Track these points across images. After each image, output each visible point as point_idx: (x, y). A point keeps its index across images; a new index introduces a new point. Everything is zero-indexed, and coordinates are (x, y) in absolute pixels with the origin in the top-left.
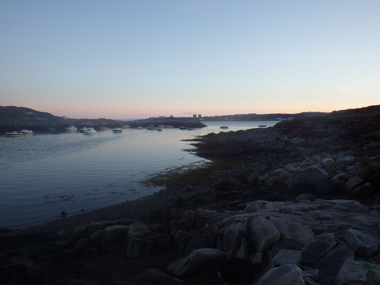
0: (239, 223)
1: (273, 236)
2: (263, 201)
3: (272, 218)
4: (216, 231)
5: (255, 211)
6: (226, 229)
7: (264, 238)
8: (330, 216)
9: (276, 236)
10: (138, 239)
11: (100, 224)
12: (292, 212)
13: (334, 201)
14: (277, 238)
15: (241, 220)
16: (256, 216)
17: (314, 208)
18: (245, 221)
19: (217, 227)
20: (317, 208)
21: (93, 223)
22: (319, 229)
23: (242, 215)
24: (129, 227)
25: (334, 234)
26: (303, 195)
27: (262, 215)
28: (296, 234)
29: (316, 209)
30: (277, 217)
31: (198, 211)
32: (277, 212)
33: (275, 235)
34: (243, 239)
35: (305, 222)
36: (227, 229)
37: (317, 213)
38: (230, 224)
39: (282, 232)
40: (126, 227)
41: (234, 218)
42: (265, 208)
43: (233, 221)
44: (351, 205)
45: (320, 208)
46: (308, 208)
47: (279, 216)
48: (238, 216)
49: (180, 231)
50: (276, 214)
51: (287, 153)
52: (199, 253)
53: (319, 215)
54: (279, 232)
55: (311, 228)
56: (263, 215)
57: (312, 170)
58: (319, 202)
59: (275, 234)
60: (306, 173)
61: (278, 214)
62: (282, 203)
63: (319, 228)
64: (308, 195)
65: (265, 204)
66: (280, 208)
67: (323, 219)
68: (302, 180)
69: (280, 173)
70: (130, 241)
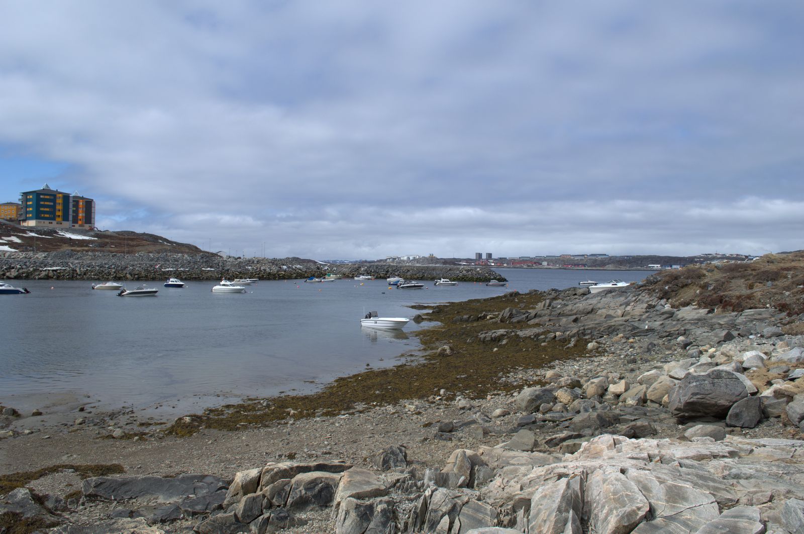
0: (564, 481)
1: (634, 508)
2: (615, 437)
3: (633, 472)
4: (516, 493)
5: (597, 455)
6: (537, 489)
7: (615, 512)
8: (752, 472)
9: (639, 509)
10: (359, 502)
11: (286, 467)
12: (674, 461)
13: (763, 441)
14: (641, 513)
15: (568, 473)
16: (600, 467)
17: (721, 454)
18: (576, 475)
19: (519, 486)
20: (728, 455)
21: (271, 465)
22: (730, 498)
23: (572, 464)
24: (341, 477)
25: (760, 509)
26: (701, 426)
27: (614, 466)
28: (681, 506)
29: (724, 457)
30: (644, 469)
31: (481, 451)
32: (644, 459)
33: (637, 507)
34: (571, 512)
35: (700, 482)
36: (540, 490)
37: (726, 465)
38: (545, 480)
39: (652, 501)
40: (336, 476)
41: (553, 468)
42: (619, 451)
43: (552, 474)
44: (796, 450)
45: (732, 454)
46: (708, 453)
47: (647, 467)
48: (562, 464)
49: (442, 491)
50: (641, 464)
51: (670, 338)
53: (731, 468)
54: (646, 500)
55: (714, 495)
56: (614, 464)
57: (718, 375)
58: (731, 443)
59: (638, 505)
60: (706, 382)
61: (646, 465)
62: (654, 442)
63: (729, 496)
64: (710, 427)
65: (620, 442)
66: (650, 452)
67: (737, 477)
68: (699, 396)
69: (655, 378)
70: (343, 505)
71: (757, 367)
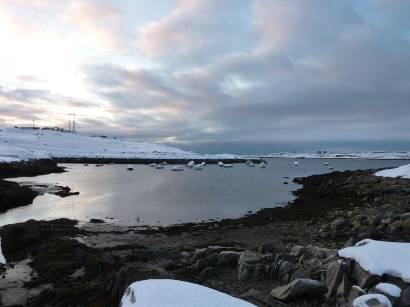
4: (320, 265)
6: (330, 264)
7: (365, 276)
10: (248, 265)
11: (217, 248)
14: (378, 278)
15: (344, 257)
18: (349, 258)
19: (322, 262)
21: (211, 247)
24: (241, 254)
31: (308, 247)
34: (344, 275)
38: (334, 260)
40: (239, 253)
49: (286, 262)
52: (299, 281)
70: (241, 266)
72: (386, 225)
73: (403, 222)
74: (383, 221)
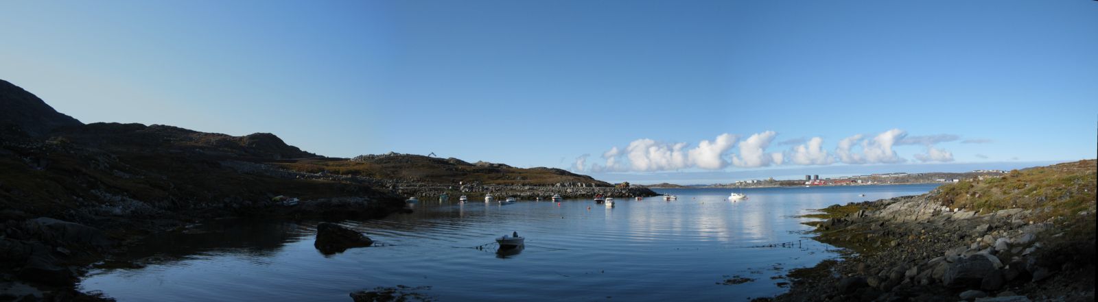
60: (969, 263)
68: (962, 274)
69: (937, 263)
71: (1004, 249)
72: (912, 278)
73: (932, 271)
74: (908, 273)
